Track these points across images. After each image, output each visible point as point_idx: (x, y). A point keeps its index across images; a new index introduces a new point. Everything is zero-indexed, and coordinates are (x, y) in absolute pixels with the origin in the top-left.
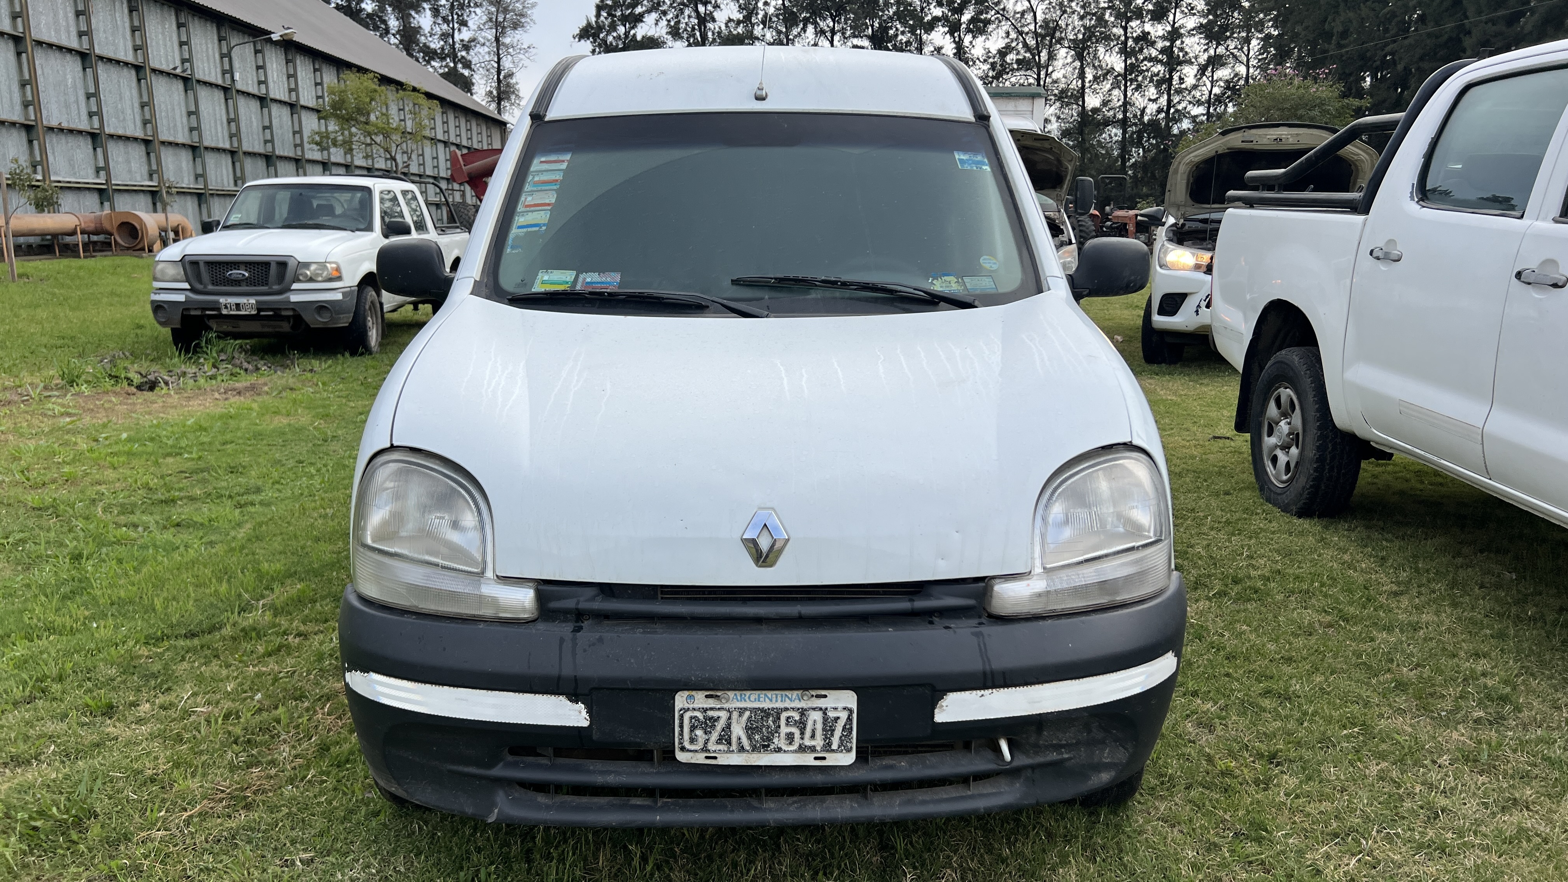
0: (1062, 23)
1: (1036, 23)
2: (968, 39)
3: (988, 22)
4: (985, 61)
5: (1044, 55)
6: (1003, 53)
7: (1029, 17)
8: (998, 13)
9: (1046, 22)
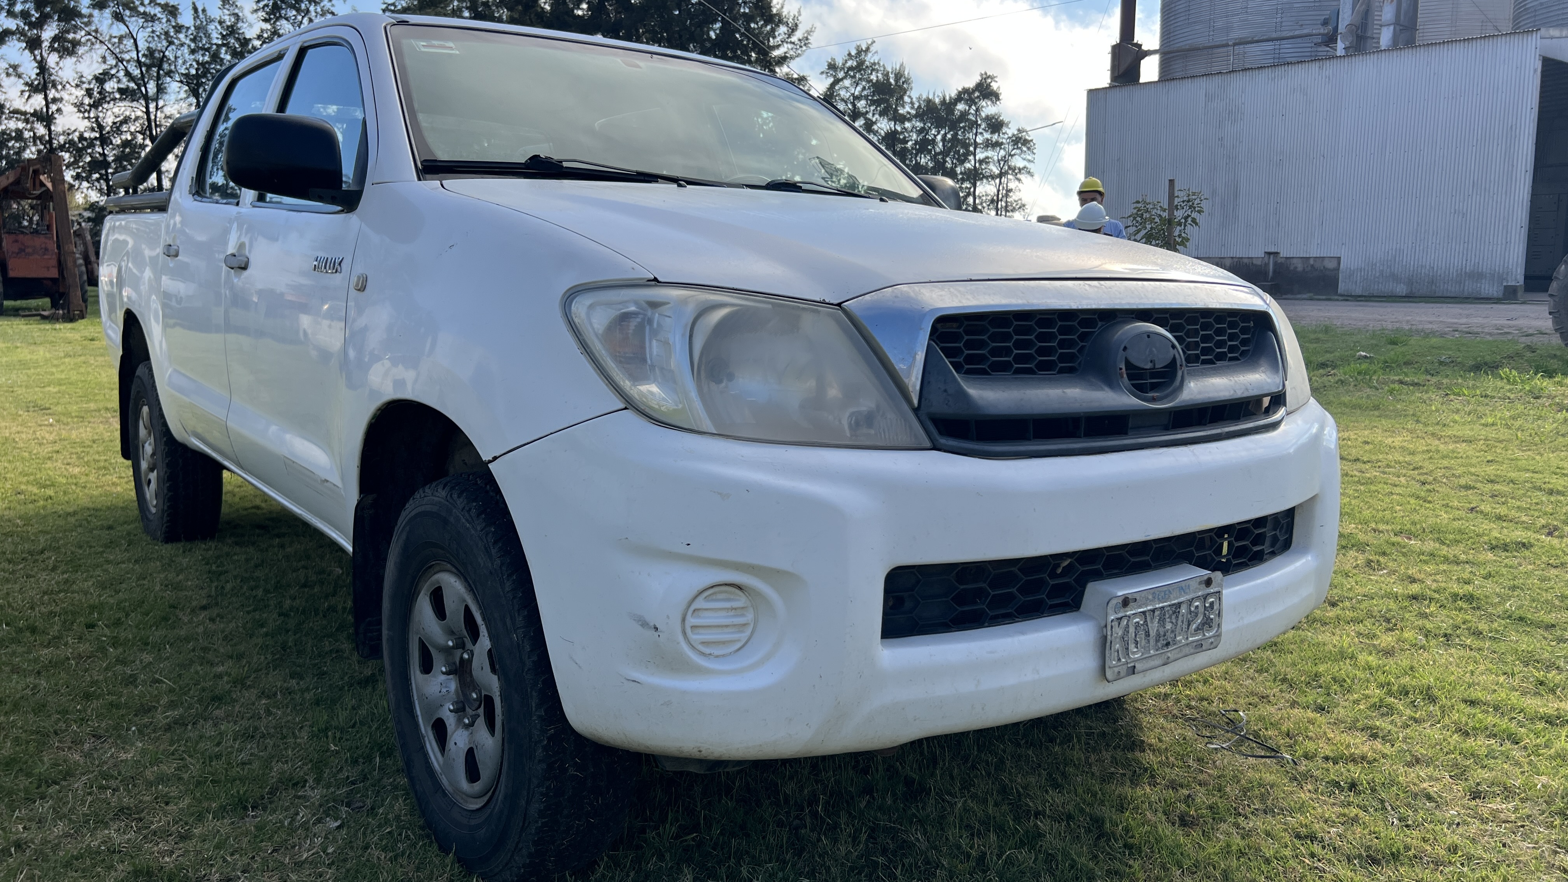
0: (169, 54)
1: (138, 52)
2: (52, 59)
3: (76, 43)
4: (77, 86)
5: (152, 87)
6: (101, 79)
7: (129, 43)
8: (89, 34)
9: (151, 52)
